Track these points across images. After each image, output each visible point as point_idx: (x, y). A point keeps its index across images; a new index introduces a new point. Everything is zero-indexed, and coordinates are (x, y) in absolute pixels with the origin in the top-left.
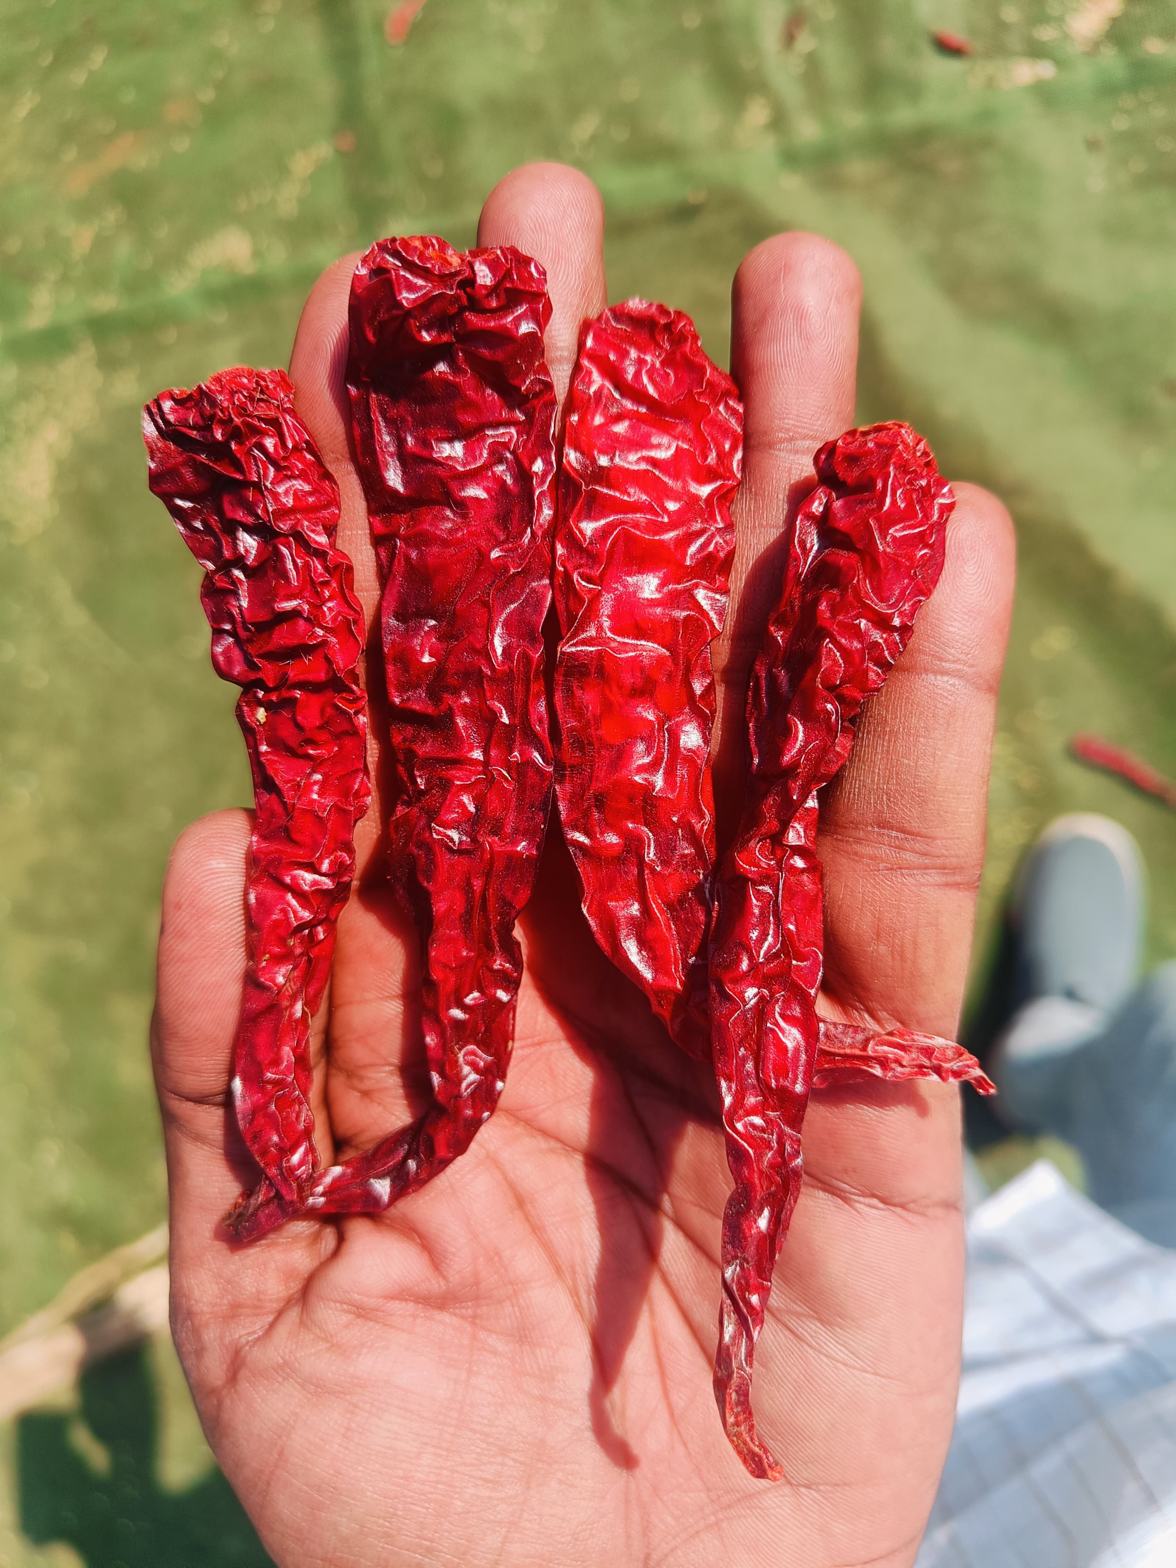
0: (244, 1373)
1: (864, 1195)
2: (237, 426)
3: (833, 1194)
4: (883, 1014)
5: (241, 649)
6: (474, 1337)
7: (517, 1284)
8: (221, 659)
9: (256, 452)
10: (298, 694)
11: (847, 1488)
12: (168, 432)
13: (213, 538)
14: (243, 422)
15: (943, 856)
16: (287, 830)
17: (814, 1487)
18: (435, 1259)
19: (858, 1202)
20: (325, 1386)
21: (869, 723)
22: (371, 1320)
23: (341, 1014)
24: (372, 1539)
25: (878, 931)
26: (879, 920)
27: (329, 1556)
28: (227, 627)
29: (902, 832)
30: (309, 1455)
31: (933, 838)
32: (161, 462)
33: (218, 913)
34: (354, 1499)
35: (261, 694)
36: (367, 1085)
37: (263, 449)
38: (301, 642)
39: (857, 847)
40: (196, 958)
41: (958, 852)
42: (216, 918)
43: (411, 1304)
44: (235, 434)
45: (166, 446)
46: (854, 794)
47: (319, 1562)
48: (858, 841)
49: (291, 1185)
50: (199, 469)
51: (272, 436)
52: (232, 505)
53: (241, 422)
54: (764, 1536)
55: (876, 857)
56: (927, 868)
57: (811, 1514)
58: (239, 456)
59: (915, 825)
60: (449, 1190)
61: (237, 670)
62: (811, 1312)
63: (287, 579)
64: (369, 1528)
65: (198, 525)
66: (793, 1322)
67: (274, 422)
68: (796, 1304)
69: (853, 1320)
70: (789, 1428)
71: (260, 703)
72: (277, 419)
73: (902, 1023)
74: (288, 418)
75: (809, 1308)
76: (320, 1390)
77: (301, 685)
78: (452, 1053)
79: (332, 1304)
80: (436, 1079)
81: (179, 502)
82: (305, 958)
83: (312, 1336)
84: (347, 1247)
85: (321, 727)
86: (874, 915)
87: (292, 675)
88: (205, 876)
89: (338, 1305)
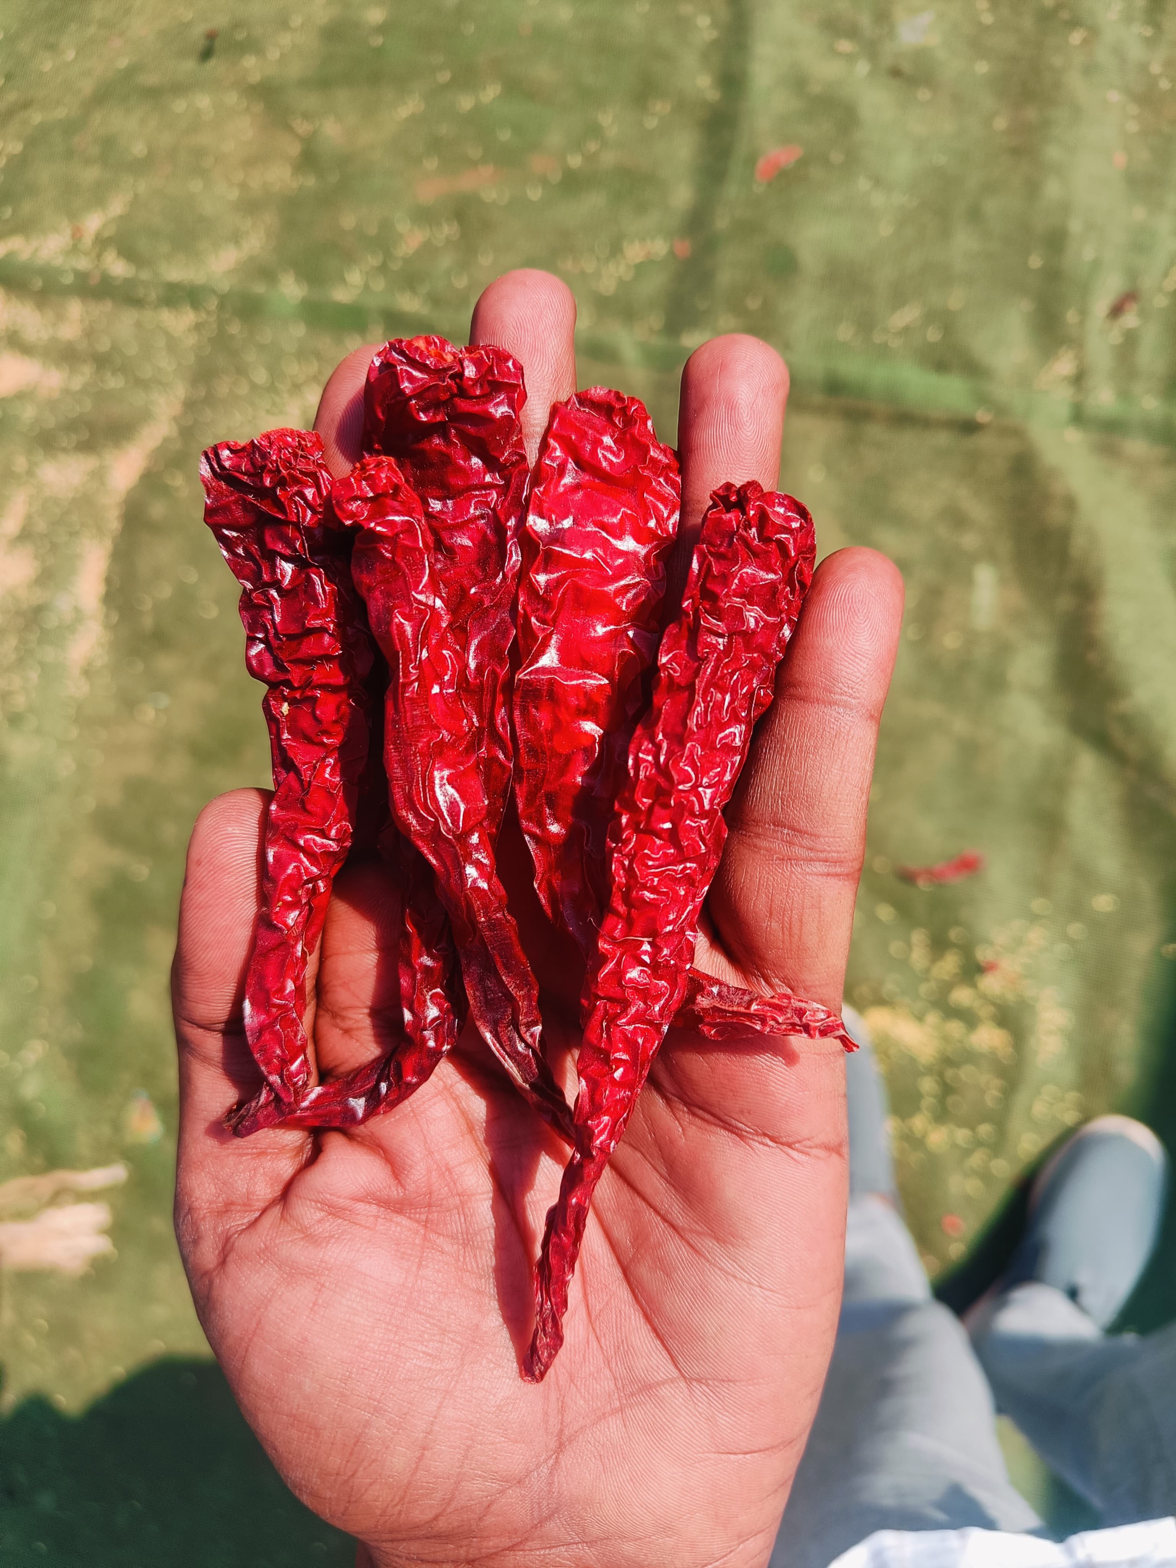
0: (232, 1257)
1: (757, 1134)
2: (283, 477)
3: (732, 1132)
4: (776, 981)
5: (272, 654)
6: (425, 1238)
7: (463, 1196)
8: (254, 662)
9: (297, 498)
10: (318, 693)
11: (731, 1384)
12: (221, 474)
13: (253, 563)
14: (289, 474)
15: (825, 851)
16: (303, 802)
17: (704, 1381)
18: (396, 1171)
19: (750, 1139)
20: (298, 1268)
21: (771, 741)
22: (339, 1217)
23: (330, 964)
24: (329, 1398)
25: (771, 909)
26: (772, 901)
27: (294, 1411)
28: (260, 636)
29: (792, 830)
30: (282, 1324)
31: (818, 836)
32: (215, 499)
33: (231, 870)
34: (317, 1363)
35: (286, 692)
36: (348, 1024)
37: (303, 497)
38: (326, 652)
39: (757, 841)
40: (210, 906)
41: (838, 848)
42: (229, 873)
43: (374, 1206)
44: (282, 482)
45: (219, 486)
46: (757, 798)
47: (285, 1417)
48: (758, 835)
49: (289, 1089)
50: (248, 507)
51: (310, 487)
52: (273, 538)
53: (288, 474)
54: (659, 1420)
55: (771, 849)
56: (811, 860)
57: (700, 1404)
58: (283, 500)
59: (802, 825)
60: (412, 1114)
61: (268, 671)
62: (709, 1232)
63: (317, 602)
64: (328, 1388)
65: (240, 551)
66: (694, 1239)
67: (314, 476)
68: (699, 1225)
69: (743, 1240)
70: (685, 1329)
71: (285, 699)
72: (316, 473)
73: (792, 989)
74: (324, 473)
75: (708, 1228)
76: (294, 1271)
77: (322, 687)
78: (422, 994)
79: (308, 1202)
80: (408, 1016)
81: (226, 532)
82: (307, 907)
83: (290, 1228)
84: (323, 1158)
85: (336, 722)
86: (767, 896)
87: (315, 678)
88: (221, 839)
89: (313, 1203)
